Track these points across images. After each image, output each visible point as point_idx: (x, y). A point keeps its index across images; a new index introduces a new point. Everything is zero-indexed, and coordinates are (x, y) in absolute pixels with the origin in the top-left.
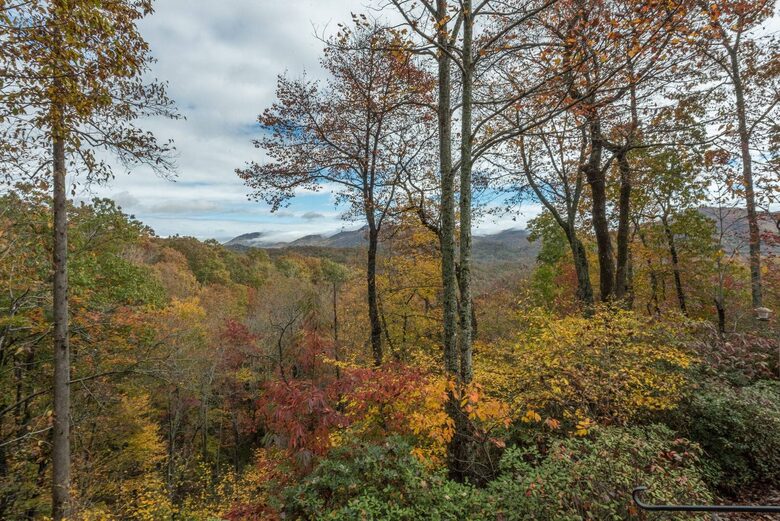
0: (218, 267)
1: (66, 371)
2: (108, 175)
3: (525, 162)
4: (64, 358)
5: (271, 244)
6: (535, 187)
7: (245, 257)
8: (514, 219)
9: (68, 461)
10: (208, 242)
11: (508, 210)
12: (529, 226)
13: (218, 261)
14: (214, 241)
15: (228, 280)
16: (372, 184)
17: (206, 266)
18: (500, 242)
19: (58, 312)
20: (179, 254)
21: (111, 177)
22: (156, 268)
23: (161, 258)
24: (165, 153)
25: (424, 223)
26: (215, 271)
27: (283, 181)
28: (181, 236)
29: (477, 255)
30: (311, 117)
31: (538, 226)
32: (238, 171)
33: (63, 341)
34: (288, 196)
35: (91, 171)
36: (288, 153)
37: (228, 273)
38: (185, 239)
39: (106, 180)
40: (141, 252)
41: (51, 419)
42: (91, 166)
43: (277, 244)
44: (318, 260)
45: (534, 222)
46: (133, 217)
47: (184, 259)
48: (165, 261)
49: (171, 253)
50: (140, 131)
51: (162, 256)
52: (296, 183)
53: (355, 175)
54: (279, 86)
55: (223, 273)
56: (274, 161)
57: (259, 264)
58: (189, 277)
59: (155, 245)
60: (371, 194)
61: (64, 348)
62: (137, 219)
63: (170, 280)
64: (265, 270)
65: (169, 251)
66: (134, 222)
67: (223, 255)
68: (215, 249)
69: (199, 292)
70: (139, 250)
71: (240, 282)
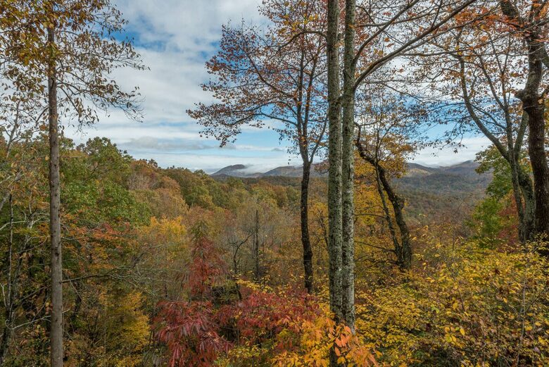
0: (203, 192)
1: (59, 273)
2: (94, 118)
3: (465, 92)
4: (57, 262)
5: (250, 175)
6: (476, 119)
7: (226, 185)
8: (456, 151)
9: (62, 343)
10: (197, 172)
11: (449, 142)
12: (478, 158)
13: (204, 188)
14: (201, 171)
15: (211, 203)
16: (307, 119)
17: (194, 191)
18: (456, 173)
19: (53, 226)
20: (174, 182)
21: (96, 120)
22: (156, 193)
23: (161, 185)
24: (132, 98)
25: (362, 155)
26: (201, 196)
27: (228, 120)
28: (176, 168)
29: (434, 186)
30: (251, 61)
31: (488, 158)
32: (190, 112)
33: (56, 249)
34: (235, 133)
35: (80, 116)
36: (232, 95)
37: (211, 198)
38: (179, 170)
39: (93, 122)
40: (147, 179)
41: (48, 309)
42: (80, 111)
43: (254, 174)
44: (284, 189)
45: (483, 154)
46: (125, 152)
47: (178, 186)
48: (164, 187)
49: (169, 181)
50: (106, 80)
51: (162, 183)
52: (241, 121)
53: (290, 113)
54: (224, 36)
55: (206, 198)
56: (219, 102)
57: (236, 190)
58: (180, 200)
59: (157, 174)
60: (305, 128)
61: (57, 254)
62: (128, 154)
63: (166, 202)
64: (240, 196)
65: (167, 180)
66: (126, 157)
67: (208, 182)
68: (203, 178)
69: (188, 213)
70: (146, 178)
71: (220, 206)
